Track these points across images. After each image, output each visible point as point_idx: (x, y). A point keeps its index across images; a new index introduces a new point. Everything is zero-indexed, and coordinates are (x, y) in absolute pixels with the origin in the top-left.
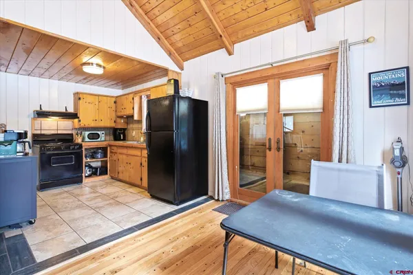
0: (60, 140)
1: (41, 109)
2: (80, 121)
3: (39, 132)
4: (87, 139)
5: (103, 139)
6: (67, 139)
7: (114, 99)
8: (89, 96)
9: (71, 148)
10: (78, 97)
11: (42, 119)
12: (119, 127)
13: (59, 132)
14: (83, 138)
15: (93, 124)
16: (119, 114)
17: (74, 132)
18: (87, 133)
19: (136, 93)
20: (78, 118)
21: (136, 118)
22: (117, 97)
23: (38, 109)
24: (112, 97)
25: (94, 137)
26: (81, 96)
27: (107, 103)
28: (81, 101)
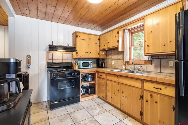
0: (64, 67)
1: (52, 44)
2: (77, 53)
3: (51, 61)
4: (81, 67)
5: (92, 66)
6: (69, 66)
7: (98, 37)
8: (83, 34)
9: (72, 74)
10: (76, 35)
11: (53, 52)
12: (101, 57)
13: (64, 61)
14: (79, 66)
15: (85, 56)
16: (102, 48)
17: (73, 62)
18: (82, 62)
19: (121, 27)
20: (76, 50)
21: (120, 49)
22: (100, 35)
23: (51, 44)
24: (97, 35)
25: (86, 65)
26: (78, 34)
27: (94, 40)
28: (78, 38)
